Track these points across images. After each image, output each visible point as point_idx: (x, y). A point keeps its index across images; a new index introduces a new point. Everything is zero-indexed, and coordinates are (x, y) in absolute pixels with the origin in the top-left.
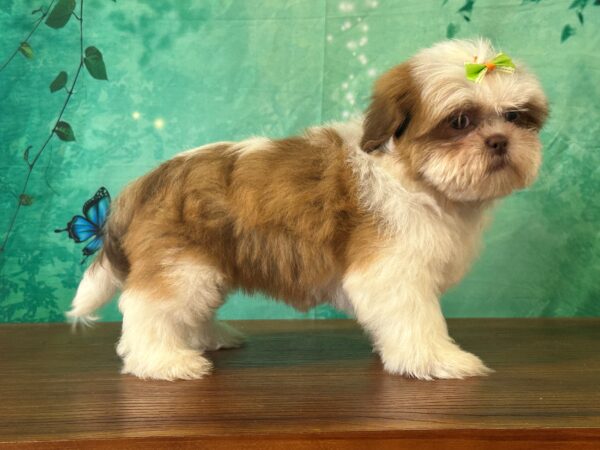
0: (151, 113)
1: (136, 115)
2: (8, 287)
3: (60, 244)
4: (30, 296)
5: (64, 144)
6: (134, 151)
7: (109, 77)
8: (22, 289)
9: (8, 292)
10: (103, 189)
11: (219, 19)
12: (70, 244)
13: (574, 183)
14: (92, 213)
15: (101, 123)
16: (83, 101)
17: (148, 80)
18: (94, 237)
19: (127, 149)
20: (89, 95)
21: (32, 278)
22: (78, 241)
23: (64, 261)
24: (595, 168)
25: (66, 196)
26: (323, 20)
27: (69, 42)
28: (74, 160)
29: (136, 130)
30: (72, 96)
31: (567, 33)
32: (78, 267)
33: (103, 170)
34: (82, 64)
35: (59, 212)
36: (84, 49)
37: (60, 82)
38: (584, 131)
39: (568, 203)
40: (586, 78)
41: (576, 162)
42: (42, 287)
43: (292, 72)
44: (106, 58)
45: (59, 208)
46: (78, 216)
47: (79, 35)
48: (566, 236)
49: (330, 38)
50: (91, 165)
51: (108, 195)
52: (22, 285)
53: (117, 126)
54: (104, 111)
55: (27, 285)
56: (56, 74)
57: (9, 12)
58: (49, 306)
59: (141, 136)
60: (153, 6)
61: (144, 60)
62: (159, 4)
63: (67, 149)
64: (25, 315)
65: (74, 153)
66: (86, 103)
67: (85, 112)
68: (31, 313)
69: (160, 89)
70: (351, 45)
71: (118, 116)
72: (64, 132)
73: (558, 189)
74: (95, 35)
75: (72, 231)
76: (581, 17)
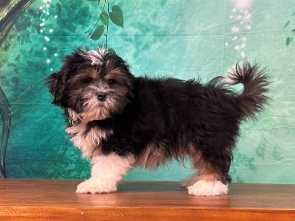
2: (68, 161)
4: (78, 166)
8: (74, 163)
9: (68, 163)
11: (173, 35)
21: (79, 157)
26: (223, 36)
42: (84, 162)
43: (207, 60)
49: (227, 44)
52: (75, 160)
55: (77, 160)
57: (74, 32)
58: (87, 171)
62: (144, 29)
64: (76, 175)
68: (79, 174)
70: (237, 48)
74: (113, 43)
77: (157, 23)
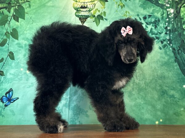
1: (22, 69)
5: (1, 76)
6: (20, 79)
7: (15, 59)
10: (11, 89)
13: (136, 89)
14: (8, 95)
15: (12, 71)
18: (8, 102)
19: (18, 78)
20: (9, 64)
22: (3, 103)
24: (141, 85)
25: (1, 90)
27: (5, 50)
28: (4, 81)
29: (21, 73)
30: (5, 64)
32: (3, 110)
34: (8, 56)
37: (2, 60)
39: (134, 94)
41: (136, 84)
44: (15, 54)
46: (4, 96)
47: (8, 49)
50: (8, 82)
51: (13, 90)
53: (16, 72)
54: (14, 68)
56: (1, 58)
59: (22, 75)
61: (25, 55)
63: (2, 78)
65: (4, 79)
66: (8, 66)
67: (8, 68)
71: (17, 70)
72: (2, 74)
73: (132, 91)
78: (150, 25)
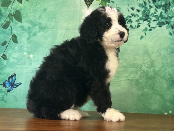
0: (29, 53)
1: (25, 53)
3: (1, 88)
5: (4, 60)
6: (24, 63)
7: (18, 43)
10: (14, 73)
12: (4, 89)
13: (144, 77)
14: (10, 80)
15: (15, 55)
16: (10, 49)
17: (29, 44)
18: (10, 87)
19: (22, 63)
20: (12, 47)
22: (6, 88)
23: (1, 93)
24: (149, 74)
25: (4, 75)
27: (8, 33)
28: (7, 65)
29: (24, 57)
30: (7, 47)
31: (142, 37)
32: (5, 95)
33: (15, 68)
34: (11, 39)
35: (1, 79)
36: (12, 35)
37: (4, 44)
38: (146, 63)
39: (142, 83)
40: (147, 50)
41: (144, 72)
44: (17, 38)
45: (1, 78)
46: (7, 81)
47: (11, 31)
48: (141, 92)
50: (11, 67)
53: (19, 56)
54: (16, 52)
56: (4, 41)
59: (26, 59)
60: (32, 25)
61: (28, 39)
63: (5, 62)
65: (7, 63)
66: (11, 49)
67: (11, 52)
69: (32, 47)
71: (20, 53)
72: (4, 57)
73: (139, 79)
74: (15, 31)
75: (4, 85)
76: (145, 33)
77: (41, 21)
78: (160, 8)
